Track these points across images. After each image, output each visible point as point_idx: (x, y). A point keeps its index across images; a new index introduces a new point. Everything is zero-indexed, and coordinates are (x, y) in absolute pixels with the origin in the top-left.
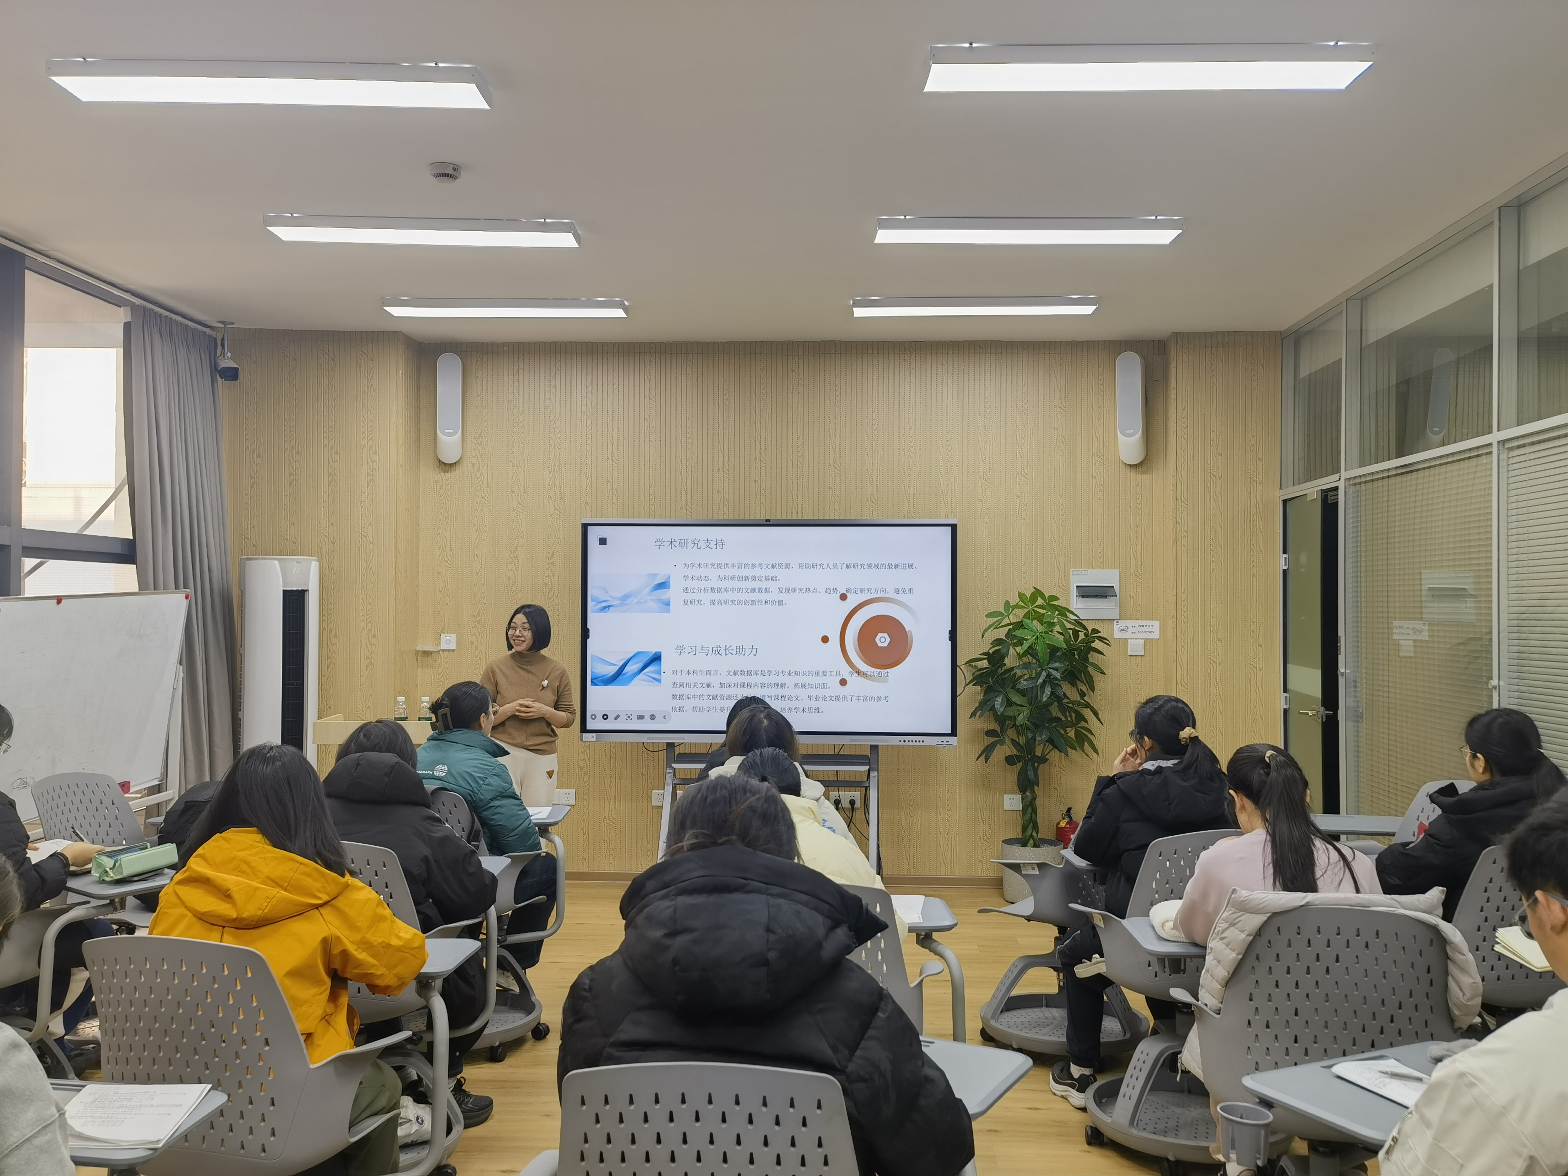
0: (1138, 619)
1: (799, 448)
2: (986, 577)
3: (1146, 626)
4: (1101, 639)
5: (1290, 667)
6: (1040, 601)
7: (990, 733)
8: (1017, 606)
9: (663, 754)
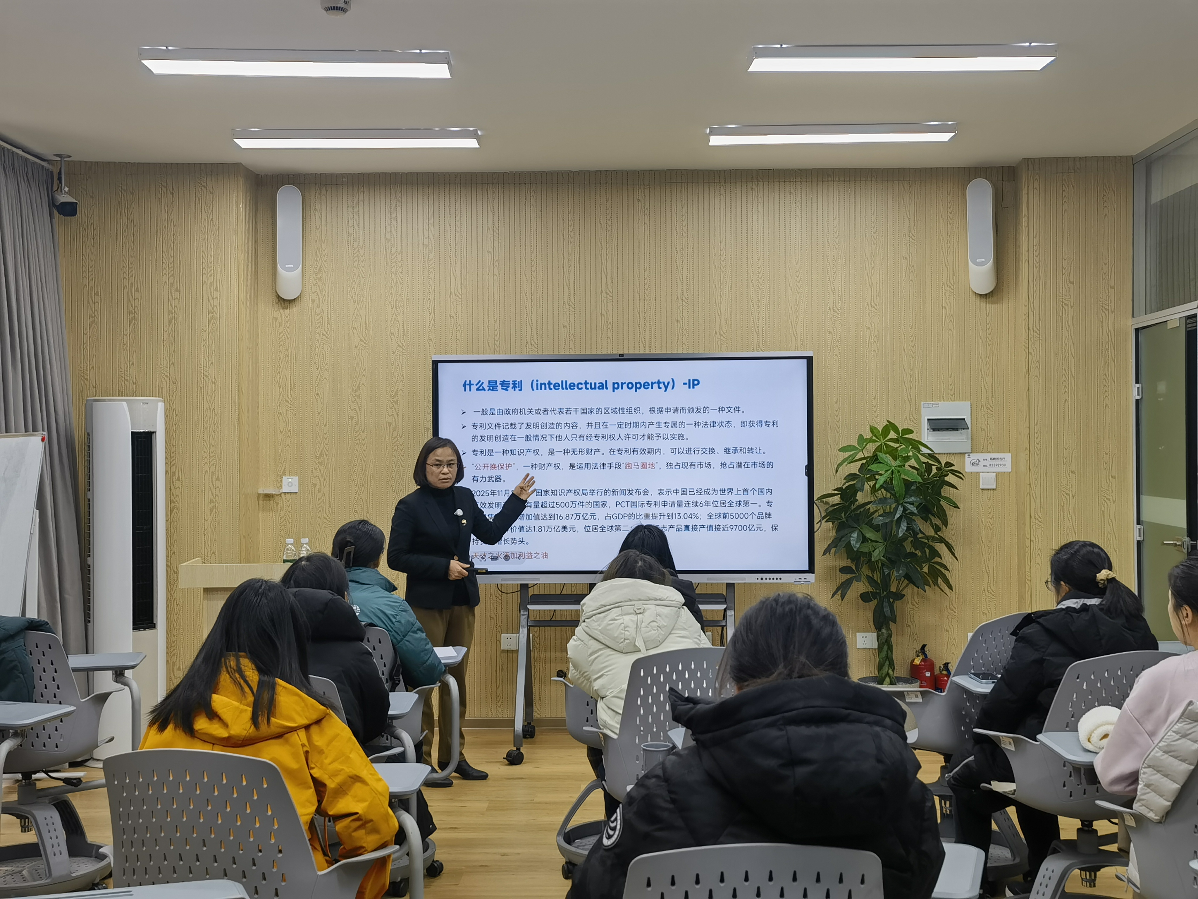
0: (989, 452)
1: (646, 281)
2: (836, 411)
3: (998, 459)
4: (953, 472)
5: (1143, 498)
6: (892, 435)
7: (844, 570)
8: (871, 441)
9: (517, 597)
